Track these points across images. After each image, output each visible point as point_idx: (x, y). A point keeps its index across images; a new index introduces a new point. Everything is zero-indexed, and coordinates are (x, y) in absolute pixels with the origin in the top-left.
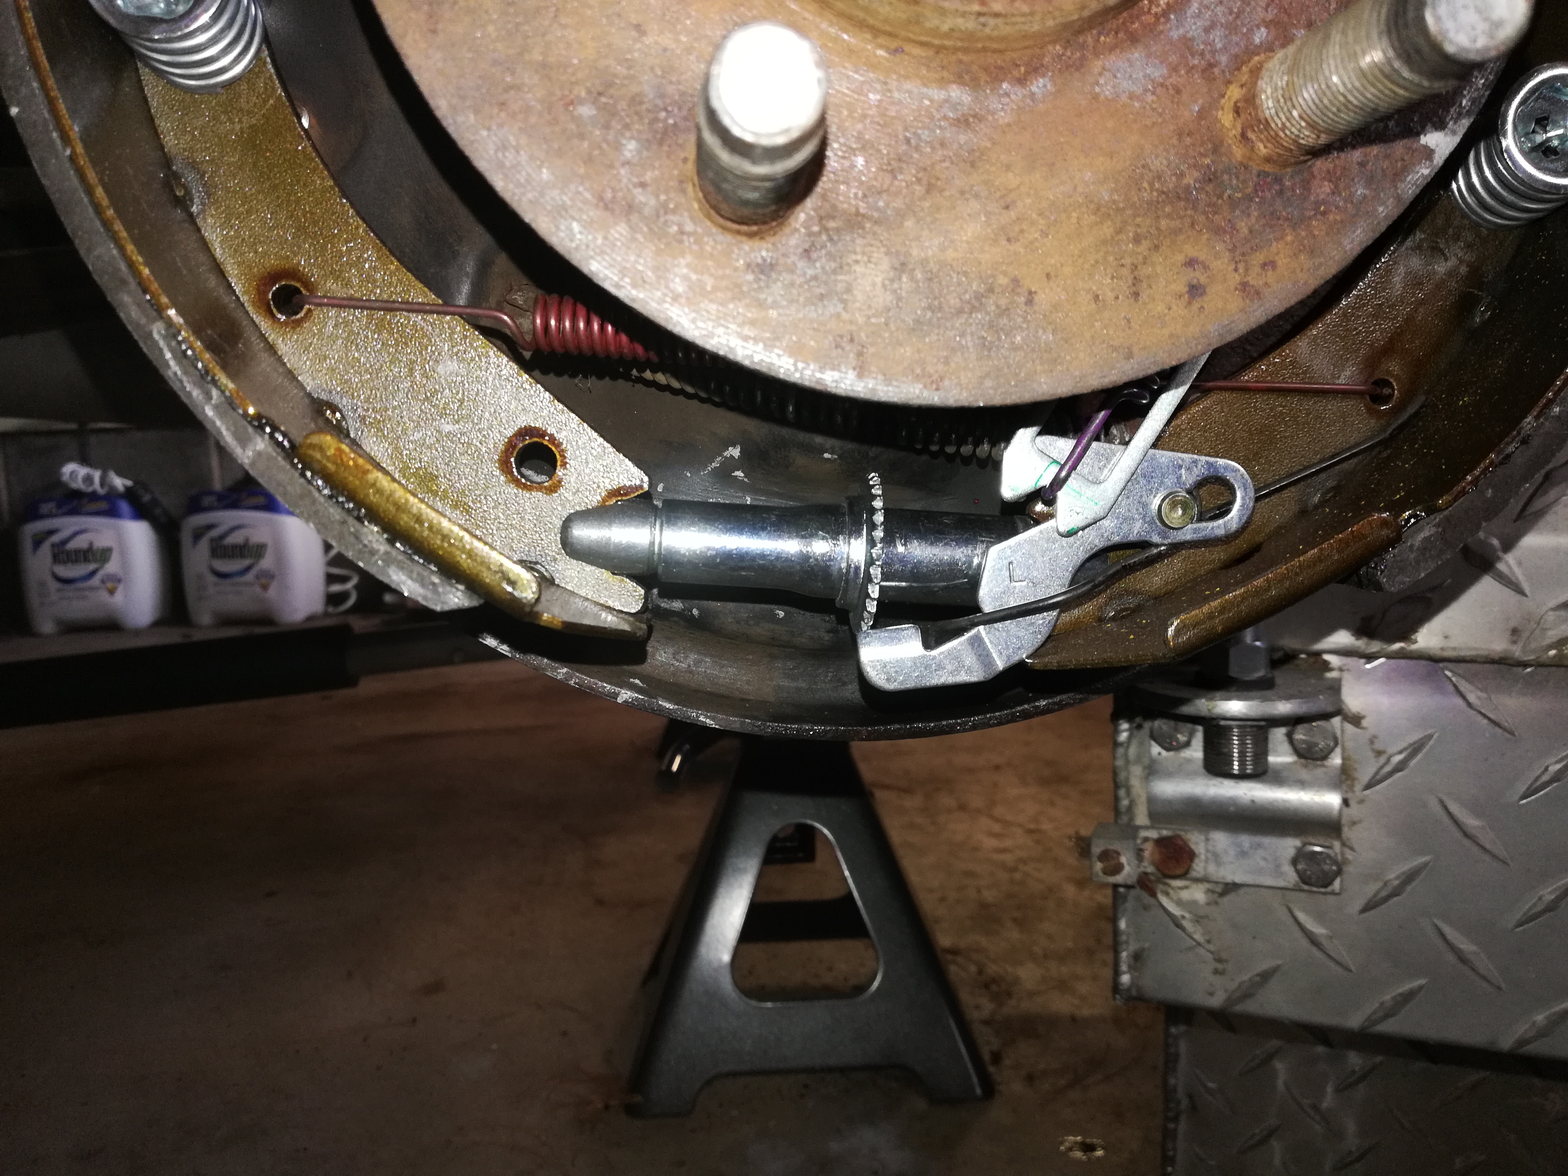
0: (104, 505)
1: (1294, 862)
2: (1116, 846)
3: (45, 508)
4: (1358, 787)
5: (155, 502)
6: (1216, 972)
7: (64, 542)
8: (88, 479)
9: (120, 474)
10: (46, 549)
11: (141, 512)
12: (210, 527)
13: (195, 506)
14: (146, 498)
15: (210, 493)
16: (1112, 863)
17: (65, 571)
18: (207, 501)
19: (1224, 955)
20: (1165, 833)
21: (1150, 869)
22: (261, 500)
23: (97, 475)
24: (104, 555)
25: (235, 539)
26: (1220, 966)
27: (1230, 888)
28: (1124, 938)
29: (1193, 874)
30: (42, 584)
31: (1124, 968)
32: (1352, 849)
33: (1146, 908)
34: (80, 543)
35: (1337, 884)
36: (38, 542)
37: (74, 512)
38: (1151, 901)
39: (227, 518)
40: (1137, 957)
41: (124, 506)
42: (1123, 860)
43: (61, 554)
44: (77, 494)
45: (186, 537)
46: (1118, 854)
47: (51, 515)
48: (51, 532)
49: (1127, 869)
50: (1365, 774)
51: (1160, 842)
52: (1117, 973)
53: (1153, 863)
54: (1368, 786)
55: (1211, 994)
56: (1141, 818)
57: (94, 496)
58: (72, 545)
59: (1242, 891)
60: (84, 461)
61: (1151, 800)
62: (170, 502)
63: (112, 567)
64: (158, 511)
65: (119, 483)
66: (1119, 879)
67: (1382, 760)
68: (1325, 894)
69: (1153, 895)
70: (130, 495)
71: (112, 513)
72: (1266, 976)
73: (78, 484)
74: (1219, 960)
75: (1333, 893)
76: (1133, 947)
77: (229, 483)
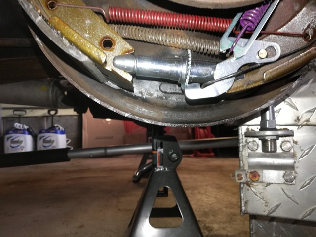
0: (22, 132)
1: (284, 177)
2: (241, 173)
3: (10, 132)
4: (298, 158)
5: (33, 131)
6: (265, 206)
7: (13, 139)
8: (20, 127)
9: (26, 125)
10: (10, 140)
11: (30, 133)
12: (43, 137)
13: (41, 132)
14: (31, 130)
15: (44, 130)
16: (240, 177)
17: (13, 145)
18: (43, 131)
19: (267, 202)
20: (252, 171)
21: (249, 180)
22: (54, 131)
23: (21, 126)
24: (21, 142)
25: (48, 139)
26: (266, 204)
27: (269, 184)
28: (243, 198)
29: (259, 180)
30: (8, 148)
31: (243, 205)
32: (297, 174)
33: (248, 190)
34: (17, 139)
35: (294, 181)
36: (8, 139)
37: (16, 133)
38: (249, 188)
39: (47, 135)
40: (246, 203)
41: (26, 132)
42: (243, 176)
43: (13, 142)
44: (17, 129)
45: (38, 138)
46: (241, 175)
47: (11, 133)
48: (11, 137)
49: (244, 179)
50: (299, 155)
51: (251, 173)
52: (241, 207)
53: (250, 178)
54: (300, 158)
55: (265, 212)
56: (246, 168)
57: (20, 130)
58: (15, 140)
59: (271, 185)
60: (19, 123)
61: (248, 163)
62: (36, 131)
63: (22, 144)
64: (33, 133)
65: (26, 127)
66: (242, 181)
67: (303, 151)
68: (291, 184)
69: (250, 187)
70: (28, 130)
71: (24, 133)
72: (278, 206)
73: (18, 127)
74: (266, 203)
75: (293, 184)
76: (245, 200)
77: (48, 128)
